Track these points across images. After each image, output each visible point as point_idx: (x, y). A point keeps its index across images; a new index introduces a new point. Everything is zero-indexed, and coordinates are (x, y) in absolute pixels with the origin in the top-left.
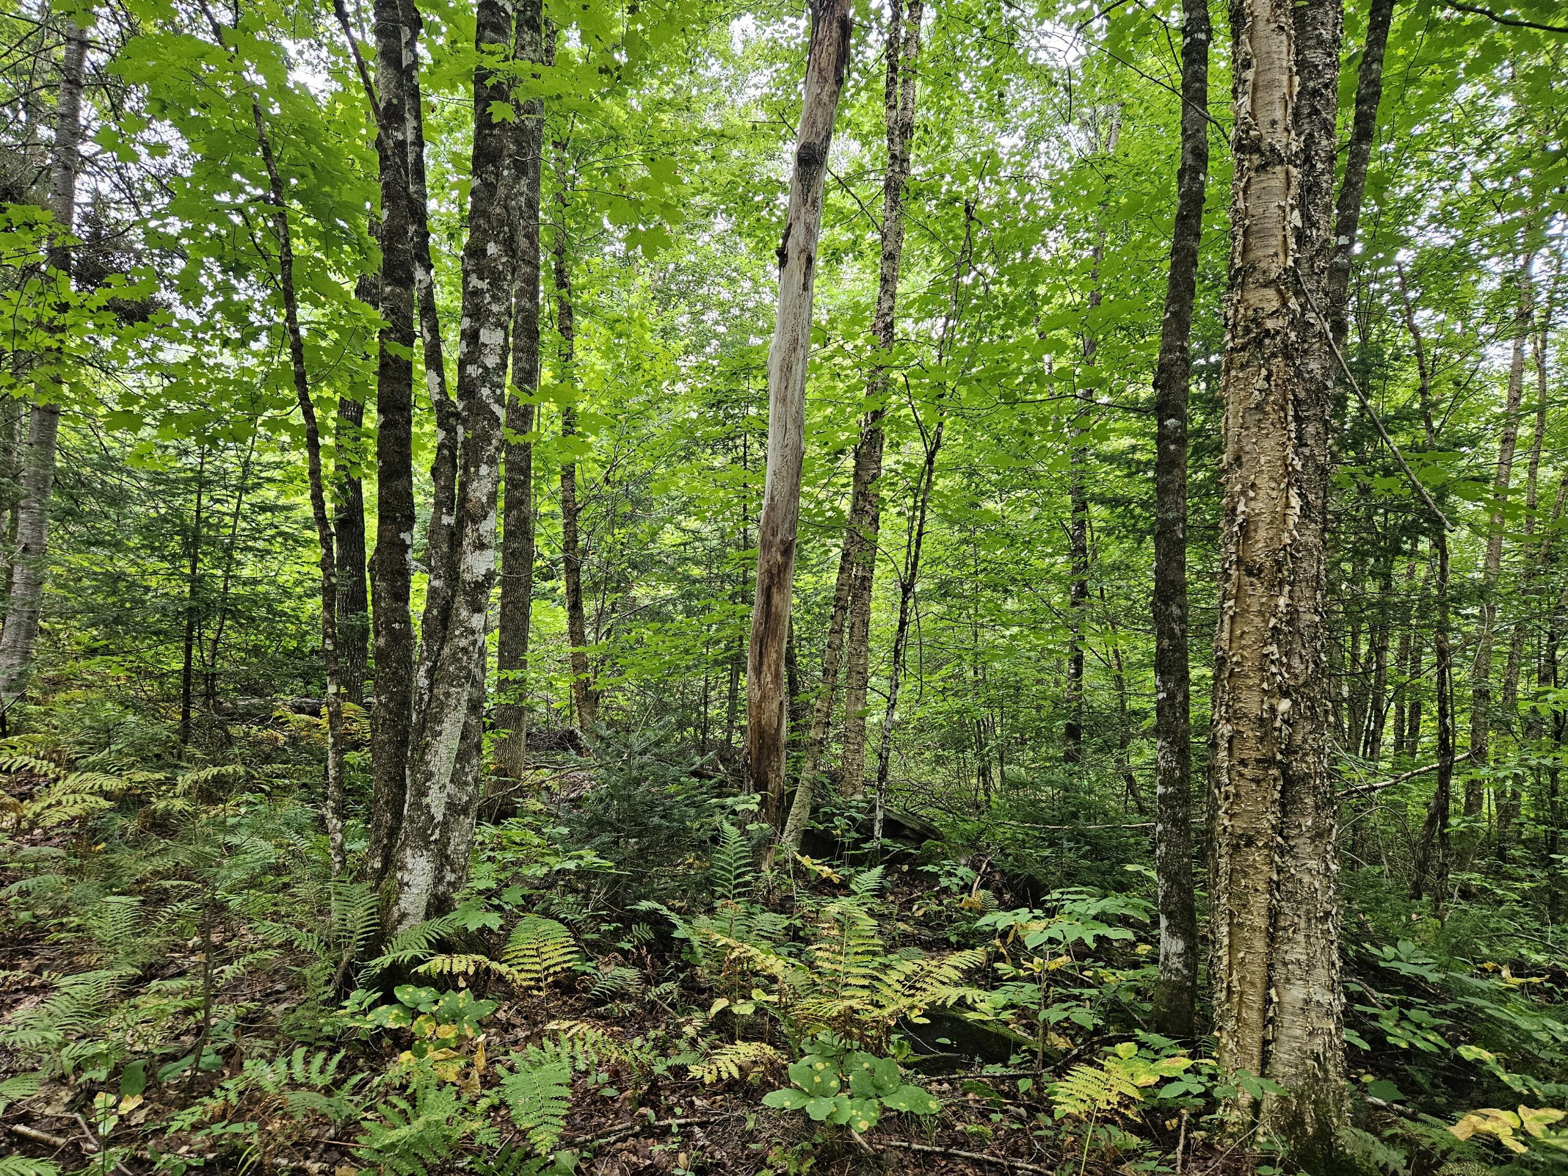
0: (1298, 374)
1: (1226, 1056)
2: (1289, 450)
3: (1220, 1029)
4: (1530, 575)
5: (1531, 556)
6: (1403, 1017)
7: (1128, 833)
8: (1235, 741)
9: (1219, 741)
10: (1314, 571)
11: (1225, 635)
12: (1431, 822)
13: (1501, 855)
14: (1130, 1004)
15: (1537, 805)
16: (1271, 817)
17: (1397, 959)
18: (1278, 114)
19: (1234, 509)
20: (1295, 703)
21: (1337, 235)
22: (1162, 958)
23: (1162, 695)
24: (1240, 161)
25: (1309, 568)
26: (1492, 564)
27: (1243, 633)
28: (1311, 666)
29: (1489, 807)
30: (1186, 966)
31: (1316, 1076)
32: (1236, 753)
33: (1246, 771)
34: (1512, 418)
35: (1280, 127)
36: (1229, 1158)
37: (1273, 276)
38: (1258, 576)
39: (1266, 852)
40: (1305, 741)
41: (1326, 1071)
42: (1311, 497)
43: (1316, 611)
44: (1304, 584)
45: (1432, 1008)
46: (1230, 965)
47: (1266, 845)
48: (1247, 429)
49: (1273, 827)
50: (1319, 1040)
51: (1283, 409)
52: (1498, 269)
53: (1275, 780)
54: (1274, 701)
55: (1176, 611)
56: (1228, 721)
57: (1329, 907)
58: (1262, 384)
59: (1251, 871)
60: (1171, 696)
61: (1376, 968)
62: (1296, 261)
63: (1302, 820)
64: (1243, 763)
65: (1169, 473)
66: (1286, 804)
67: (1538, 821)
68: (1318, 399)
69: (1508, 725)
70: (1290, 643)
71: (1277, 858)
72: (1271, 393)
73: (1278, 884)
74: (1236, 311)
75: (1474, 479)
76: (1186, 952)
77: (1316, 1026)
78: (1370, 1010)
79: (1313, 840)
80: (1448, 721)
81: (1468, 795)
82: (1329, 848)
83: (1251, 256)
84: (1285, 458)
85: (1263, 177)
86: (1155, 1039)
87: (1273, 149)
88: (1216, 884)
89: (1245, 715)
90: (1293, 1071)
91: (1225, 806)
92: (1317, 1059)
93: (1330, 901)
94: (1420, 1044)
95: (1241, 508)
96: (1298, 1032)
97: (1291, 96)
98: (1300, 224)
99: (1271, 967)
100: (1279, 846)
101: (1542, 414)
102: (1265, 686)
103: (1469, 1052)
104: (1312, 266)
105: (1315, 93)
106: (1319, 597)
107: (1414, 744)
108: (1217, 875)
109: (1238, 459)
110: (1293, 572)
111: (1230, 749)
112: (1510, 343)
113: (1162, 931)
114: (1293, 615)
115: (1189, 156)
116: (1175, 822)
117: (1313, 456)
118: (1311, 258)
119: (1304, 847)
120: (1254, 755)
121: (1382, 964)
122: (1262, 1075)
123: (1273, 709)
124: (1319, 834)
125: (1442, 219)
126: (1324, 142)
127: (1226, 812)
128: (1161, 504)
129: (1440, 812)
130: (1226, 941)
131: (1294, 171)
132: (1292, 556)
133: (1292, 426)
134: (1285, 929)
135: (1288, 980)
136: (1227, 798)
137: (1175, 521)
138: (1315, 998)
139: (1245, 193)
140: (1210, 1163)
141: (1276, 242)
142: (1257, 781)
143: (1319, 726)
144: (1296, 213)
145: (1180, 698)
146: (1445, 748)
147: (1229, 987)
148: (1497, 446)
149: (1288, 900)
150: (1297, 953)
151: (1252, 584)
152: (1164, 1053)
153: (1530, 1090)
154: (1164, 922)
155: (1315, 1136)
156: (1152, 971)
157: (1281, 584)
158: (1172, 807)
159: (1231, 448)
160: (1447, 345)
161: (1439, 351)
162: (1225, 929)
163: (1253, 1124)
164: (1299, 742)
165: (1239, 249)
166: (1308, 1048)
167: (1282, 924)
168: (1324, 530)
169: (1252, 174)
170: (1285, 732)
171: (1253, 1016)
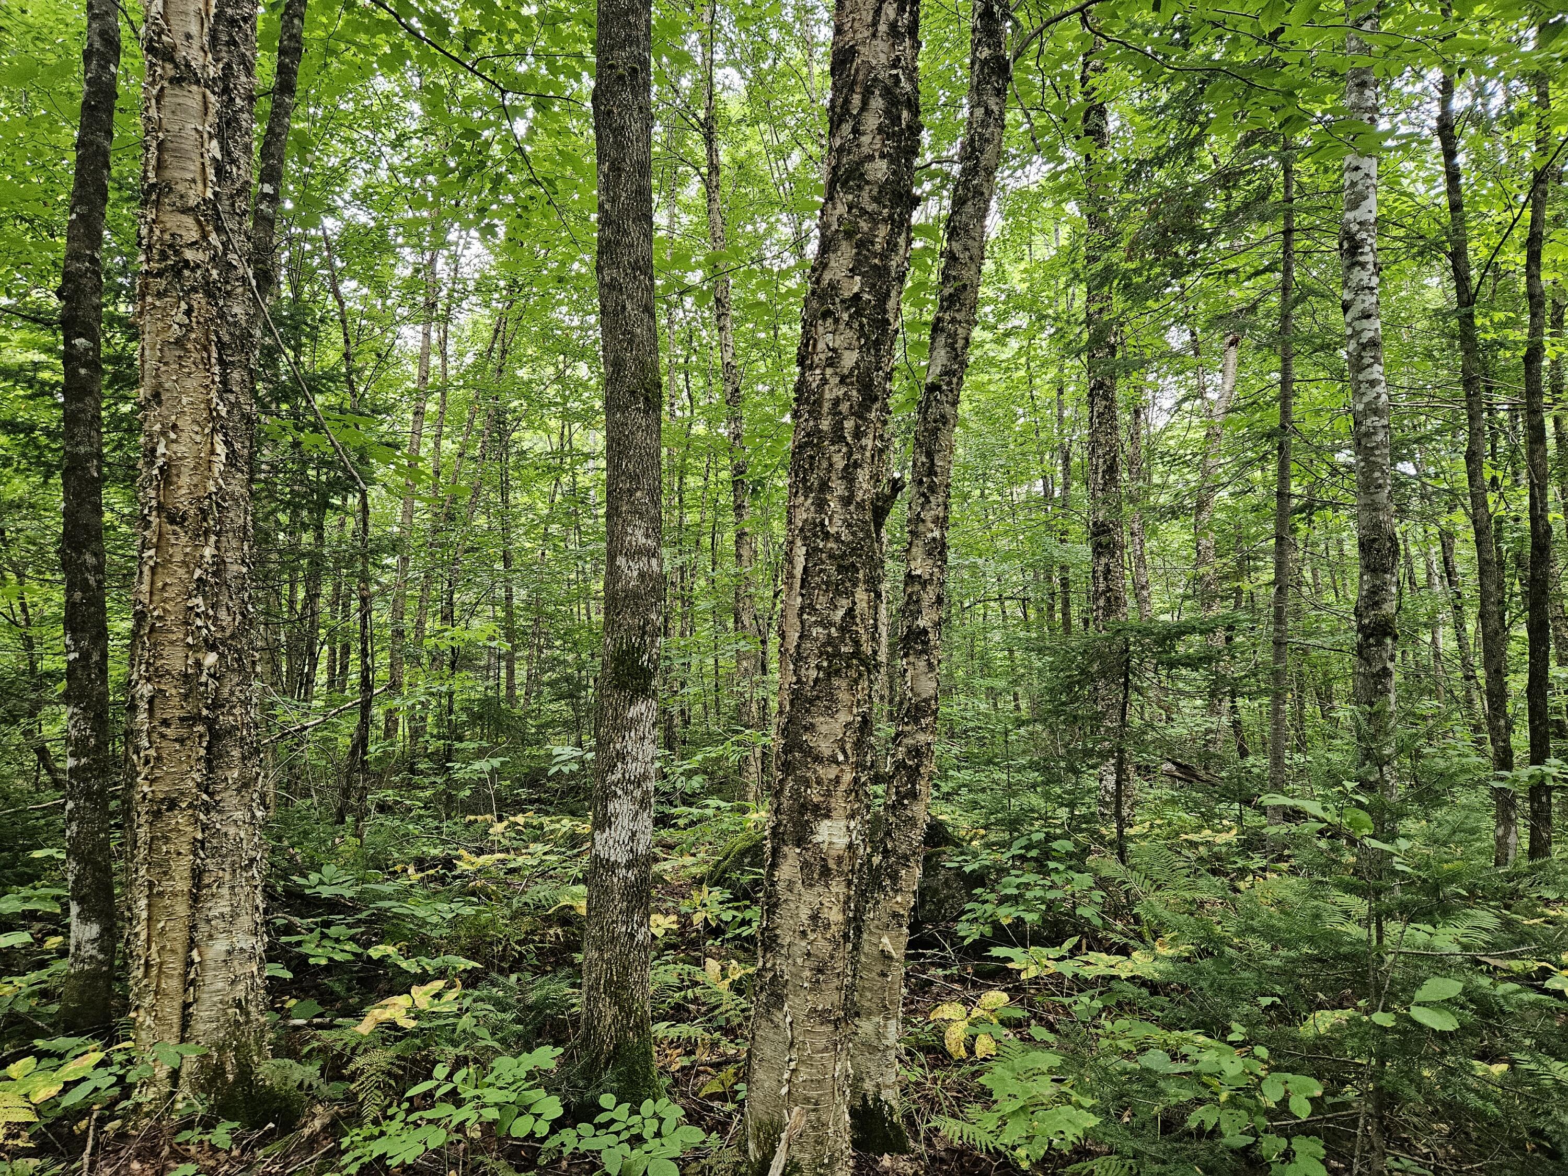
0: (222, 316)
1: (143, 1034)
2: (214, 394)
3: (137, 1008)
4: (436, 531)
5: (436, 515)
6: (324, 936)
7: (38, 814)
8: (157, 701)
9: (138, 702)
10: (241, 521)
11: (145, 587)
12: (353, 753)
13: (412, 771)
14: (32, 1010)
15: (439, 723)
16: (197, 776)
17: (321, 883)
18: (194, 29)
19: (154, 450)
20: (222, 656)
21: (262, 181)
22: (72, 950)
23: (72, 656)
24: (152, 65)
25: (237, 517)
26: (407, 521)
27: (165, 585)
28: (239, 617)
29: (403, 730)
30: (101, 950)
31: (237, 1021)
32: (158, 714)
33: (167, 731)
34: (421, 394)
35: (196, 44)
36: (144, 1139)
37: (192, 203)
38: (181, 524)
39: (190, 812)
40: (232, 693)
41: (248, 1014)
42: (237, 446)
43: (243, 561)
44: (231, 534)
45: (350, 920)
46: (149, 940)
47: (190, 806)
48: (166, 364)
49: (198, 785)
50: (241, 987)
51: (205, 348)
52: (411, 259)
53: (201, 736)
54: (200, 656)
55: (90, 560)
56: (148, 680)
57: (254, 853)
58: (181, 318)
59: (173, 835)
60: (85, 656)
61: (303, 896)
62: (216, 194)
63: (228, 774)
64: (165, 723)
65: (81, 400)
66: (212, 760)
67: (439, 737)
68: (243, 346)
69: (418, 658)
70: (217, 595)
71: (202, 816)
72: (192, 330)
73: (202, 842)
74: (151, 231)
75: (388, 445)
76: (101, 935)
77: (238, 973)
78: (294, 939)
79: (239, 791)
80: (369, 661)
81: (387, 721)
82: (255, 796)
83: (168, 174)
84: (209, 401)
85: (177, 91)
86: (60, 1043)
87: (188, 65)
88: (134, 856)
89: (168, 672)
90: (214, 1025)
91: (145, 771)
92: (239, 1005)
93: (256, 847)
94: (338, 957)
95: (161, 449)
96: (220, 985)
97: (207, 15)
98: (219, 156)
99: (193, 928)
100: (205, 803)
101: (443, 394)
102: (190, 640)
103: (376, 952)
104: (233, 205)
105: (233, 22)
106: (246, 548)
107: (344, 681)
108: (135, 846)
109: (156, 396)
110: (220, 521)
111: (151, 711)
112: (420, 328)
113: (73, 920)
114: (219, 565)
115: (96, 38)
116: (88, 795)
117: (238, 404)
118: (232, 196)
119: (229, 799)
120: (178, 713)
121: (307, 891)
122: (183, 1040)
123: (198, 664)
124: (245, 784)
125: (364, 198)
126: (243, 79)
127: (146, 778)
128: (69, 435)
129: (361, 742)
130: (144, 915)
131: (212, 98)
132: (217, 503)
133: (216, 369)
134: (209, 886)
135: (211, 937)
136: (147, 762)
137: (88, 457)
138: (238, 946)
139: (158, 102)
140: (122, 1153)
141: (195, 167)
142: (181, 741)
143: (247, 677)
144: (215, 143)
145: (95, 657)
146: (366, 684)
147: (147, 962)
148: (410, 416)
149: (213, 857)
150: (222, 906)
151: (174, 533)
152: (70, 1055)
153: (423, 968)
154: (75, 909)
155: (235, 1082)
156: (62, 966)
157: (206, 533)
158: (86, 780)
159: (148, 382)
160: (369, 318)
161: (364, 322)
162: (143, 903)
163: (172, 1094)
164: (226, 695)
165: (153, 162)
166: (229, 998)
167: (206, 881)
168: (251, 480)
169: (166, 84)
170: (211, 686)
171: (173, 984)
